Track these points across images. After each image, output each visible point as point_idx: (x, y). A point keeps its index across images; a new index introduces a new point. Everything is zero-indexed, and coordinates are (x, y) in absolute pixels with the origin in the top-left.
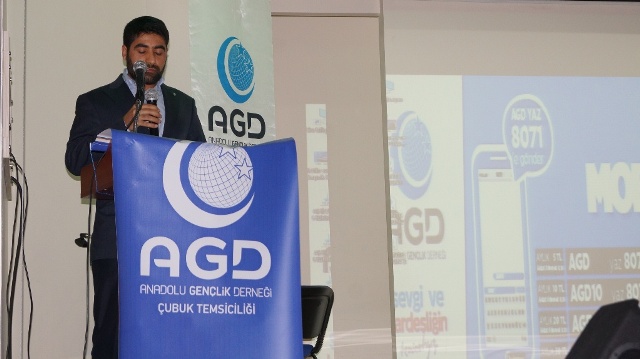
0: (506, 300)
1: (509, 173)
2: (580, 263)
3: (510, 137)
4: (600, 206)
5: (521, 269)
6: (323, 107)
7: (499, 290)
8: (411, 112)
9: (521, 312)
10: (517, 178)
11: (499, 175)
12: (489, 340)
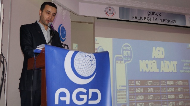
0: (122, 92)
1: (123, 62)
2: (138, 83)
3: (123, 53)
4: (143, 70)
5: (125, 85)
6: (77, 44)
7: (120, 90)
8: (101, 46)
9: (125, 95)
10: (124, 63)
11: (121, 62)
12: (118, 101)
